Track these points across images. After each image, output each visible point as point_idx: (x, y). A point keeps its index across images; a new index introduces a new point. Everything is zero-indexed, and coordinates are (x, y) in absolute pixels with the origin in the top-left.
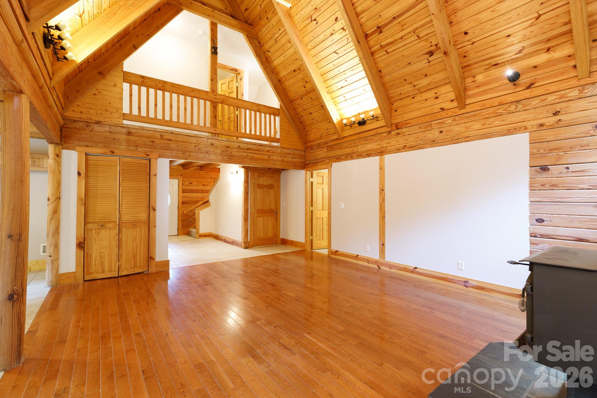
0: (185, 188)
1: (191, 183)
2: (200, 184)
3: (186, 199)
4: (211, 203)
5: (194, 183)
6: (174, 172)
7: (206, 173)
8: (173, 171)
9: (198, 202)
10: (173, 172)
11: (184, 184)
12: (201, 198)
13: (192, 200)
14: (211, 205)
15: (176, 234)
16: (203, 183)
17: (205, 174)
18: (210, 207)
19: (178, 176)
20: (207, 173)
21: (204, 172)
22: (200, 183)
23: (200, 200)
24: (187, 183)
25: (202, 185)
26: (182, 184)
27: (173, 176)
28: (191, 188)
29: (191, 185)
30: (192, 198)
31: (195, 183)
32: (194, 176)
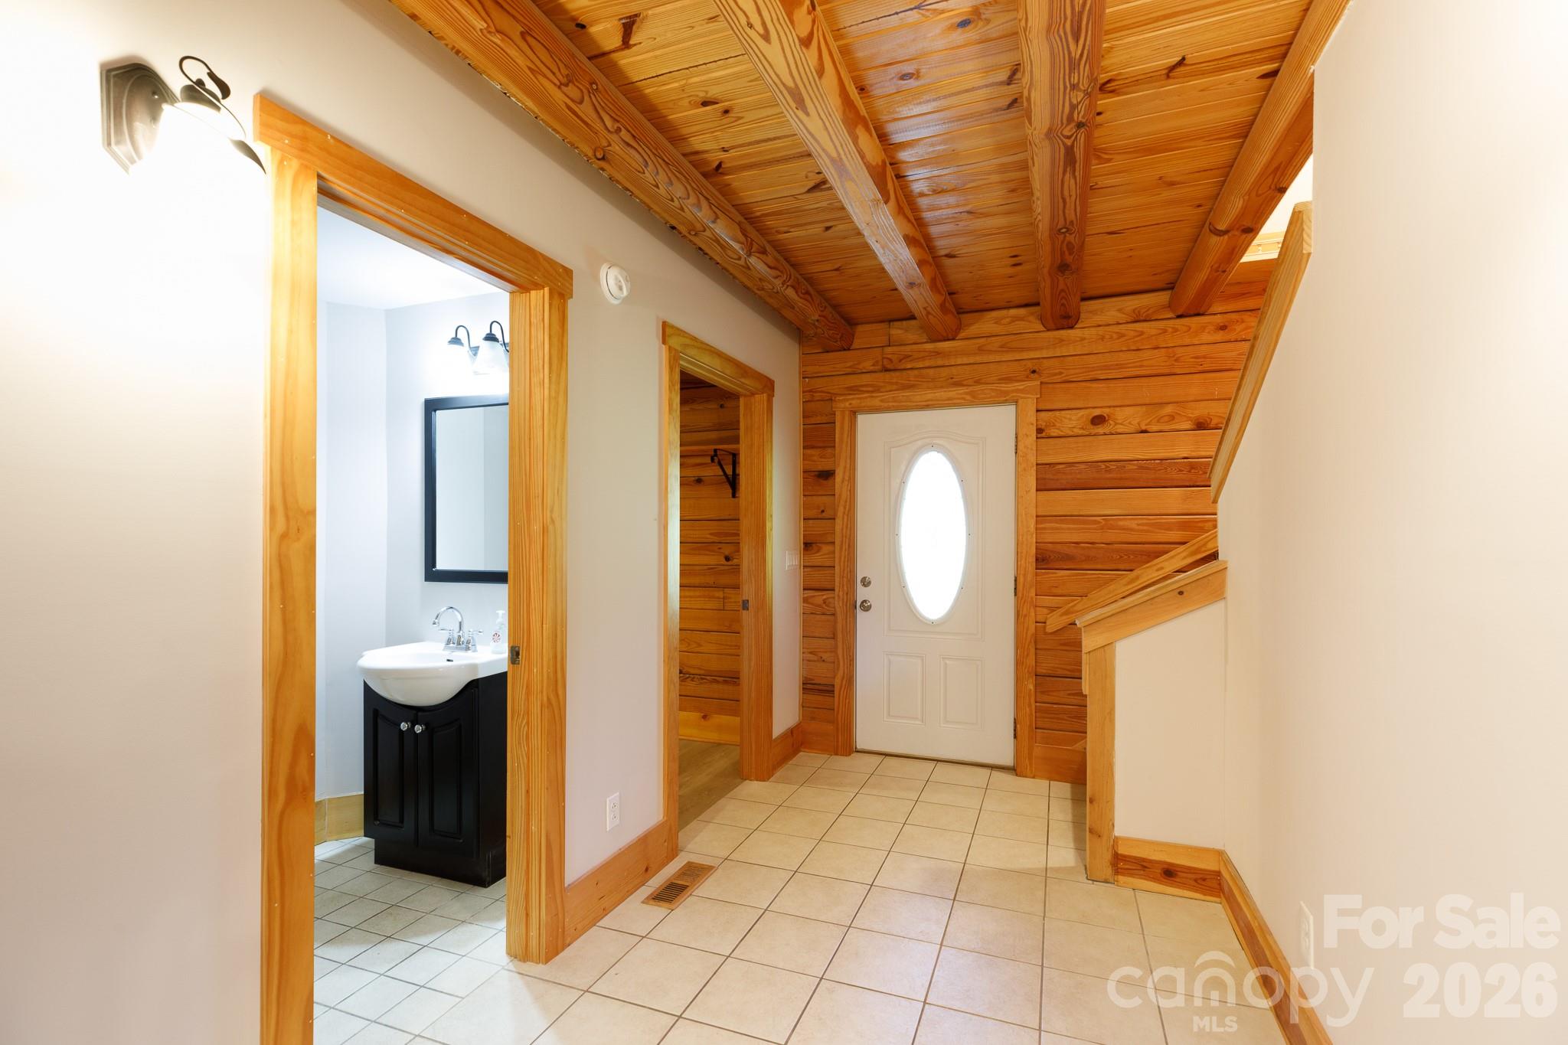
0: (1058, 454)
1: (1098, 420)
2: (1172, 418)
3: (1068, 534)
4: (1231, 566)
5: (1120, 414)
6: (985, 359)
7: (1223, 328)
8: (981, 350)
9: (1158, 554)
10: (978, 359)
11: (1054, 432)
12: (1184, 526)
13: (1111, 536)
14: (1230, 591)
15: (1008, 760)
16: (1201, 410)
17: (1220, 336)
18: (1221, 605)
19: (1008, 380)
20: (1238, 330)
21: (1203, 328)
22: (1169, 410)
23: (1175, 535)
24: (1072, 422)
25: (1187, 425)
26: (1039, 431)
27: (978, 382)
28: (1104, 450)
29: (1100, 430)
30: (1107, 522)
31: (1127, 417)
32: (1120, 366)
